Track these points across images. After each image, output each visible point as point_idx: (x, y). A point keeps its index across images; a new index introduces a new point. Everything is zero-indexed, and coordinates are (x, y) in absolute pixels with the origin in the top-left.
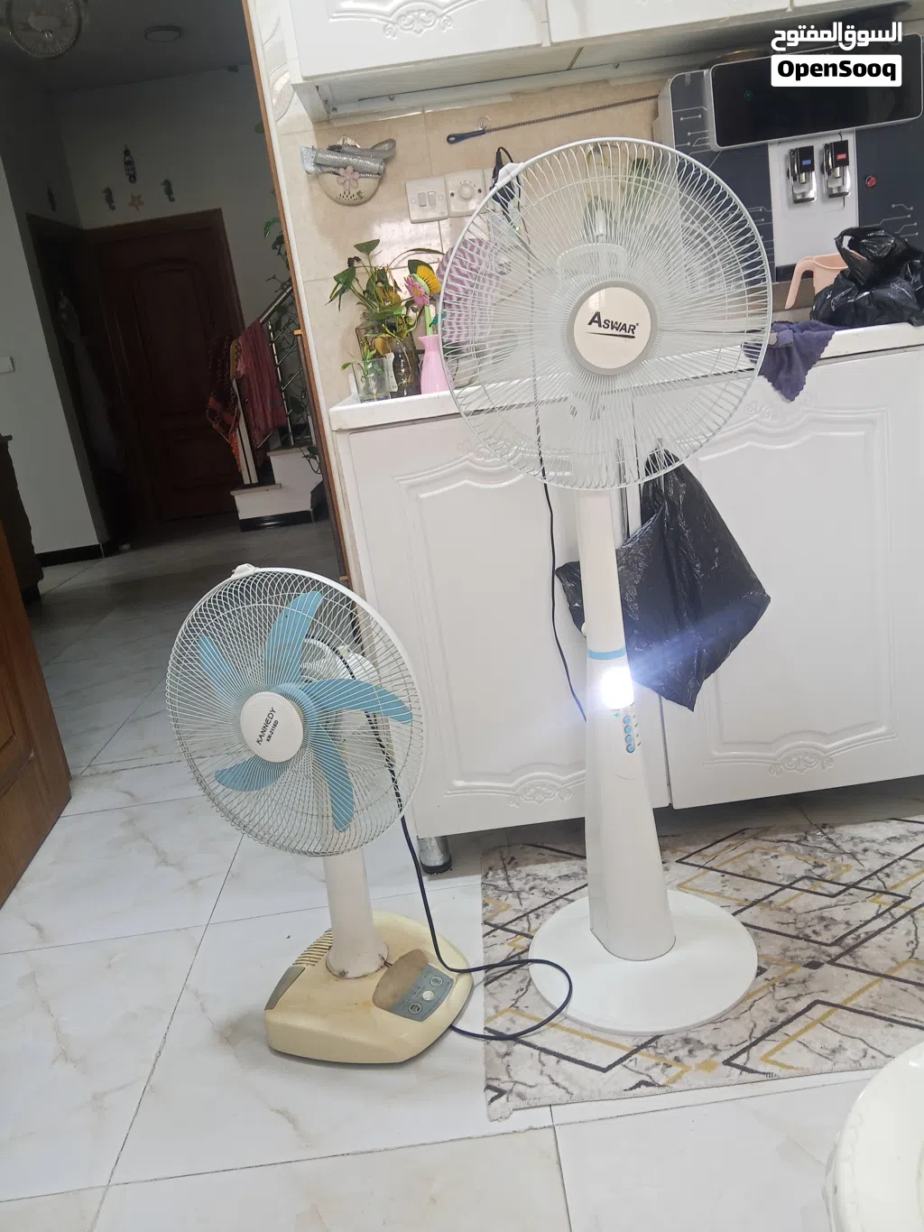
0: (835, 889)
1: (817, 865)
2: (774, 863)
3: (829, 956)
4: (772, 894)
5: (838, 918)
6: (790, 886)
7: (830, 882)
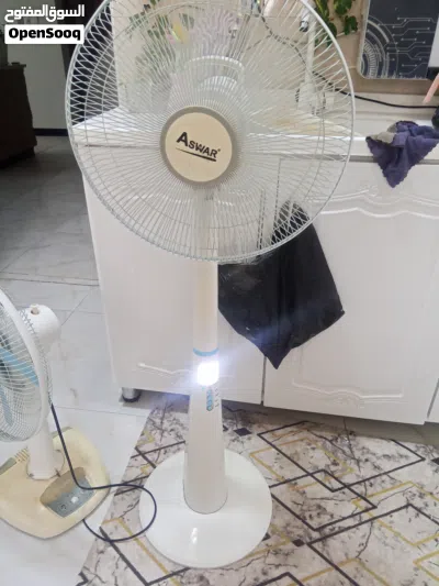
0: (336, 485)
1: (335, 464)
2: (311, 453)
3: (311, 538)
4: (299, 478)
5: (328, 509)
6: (312, 475)
7: (336, 479)
